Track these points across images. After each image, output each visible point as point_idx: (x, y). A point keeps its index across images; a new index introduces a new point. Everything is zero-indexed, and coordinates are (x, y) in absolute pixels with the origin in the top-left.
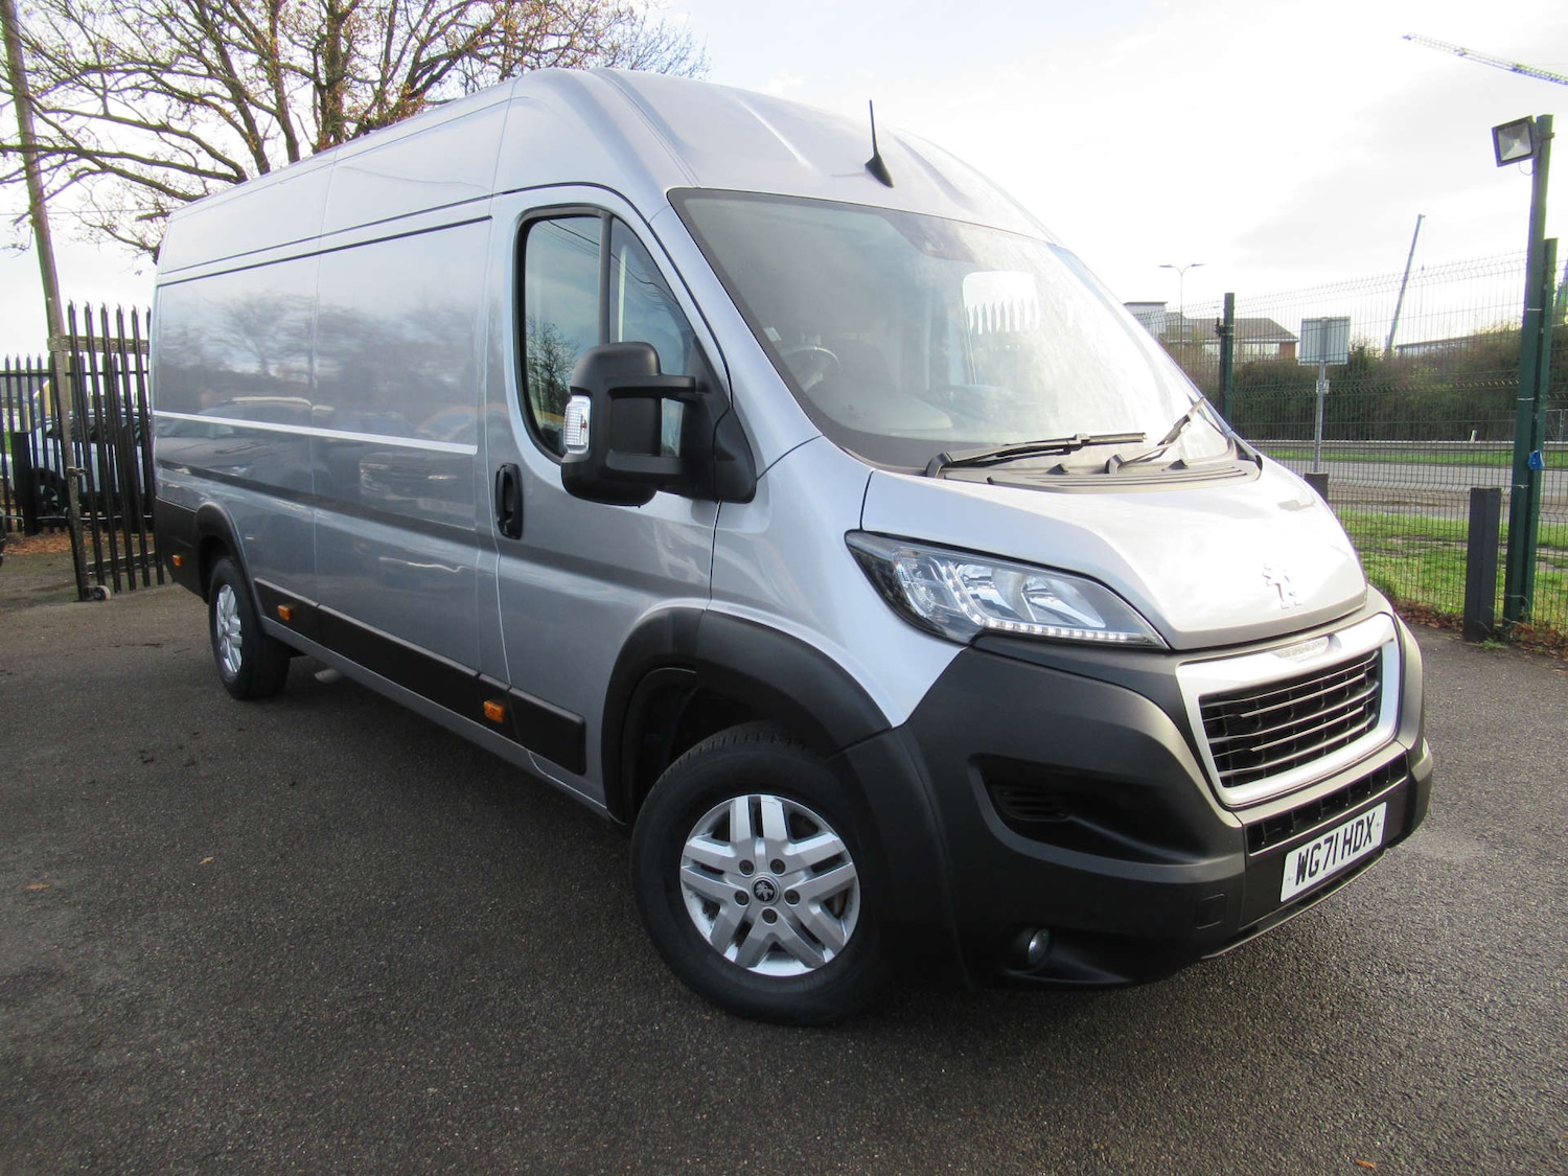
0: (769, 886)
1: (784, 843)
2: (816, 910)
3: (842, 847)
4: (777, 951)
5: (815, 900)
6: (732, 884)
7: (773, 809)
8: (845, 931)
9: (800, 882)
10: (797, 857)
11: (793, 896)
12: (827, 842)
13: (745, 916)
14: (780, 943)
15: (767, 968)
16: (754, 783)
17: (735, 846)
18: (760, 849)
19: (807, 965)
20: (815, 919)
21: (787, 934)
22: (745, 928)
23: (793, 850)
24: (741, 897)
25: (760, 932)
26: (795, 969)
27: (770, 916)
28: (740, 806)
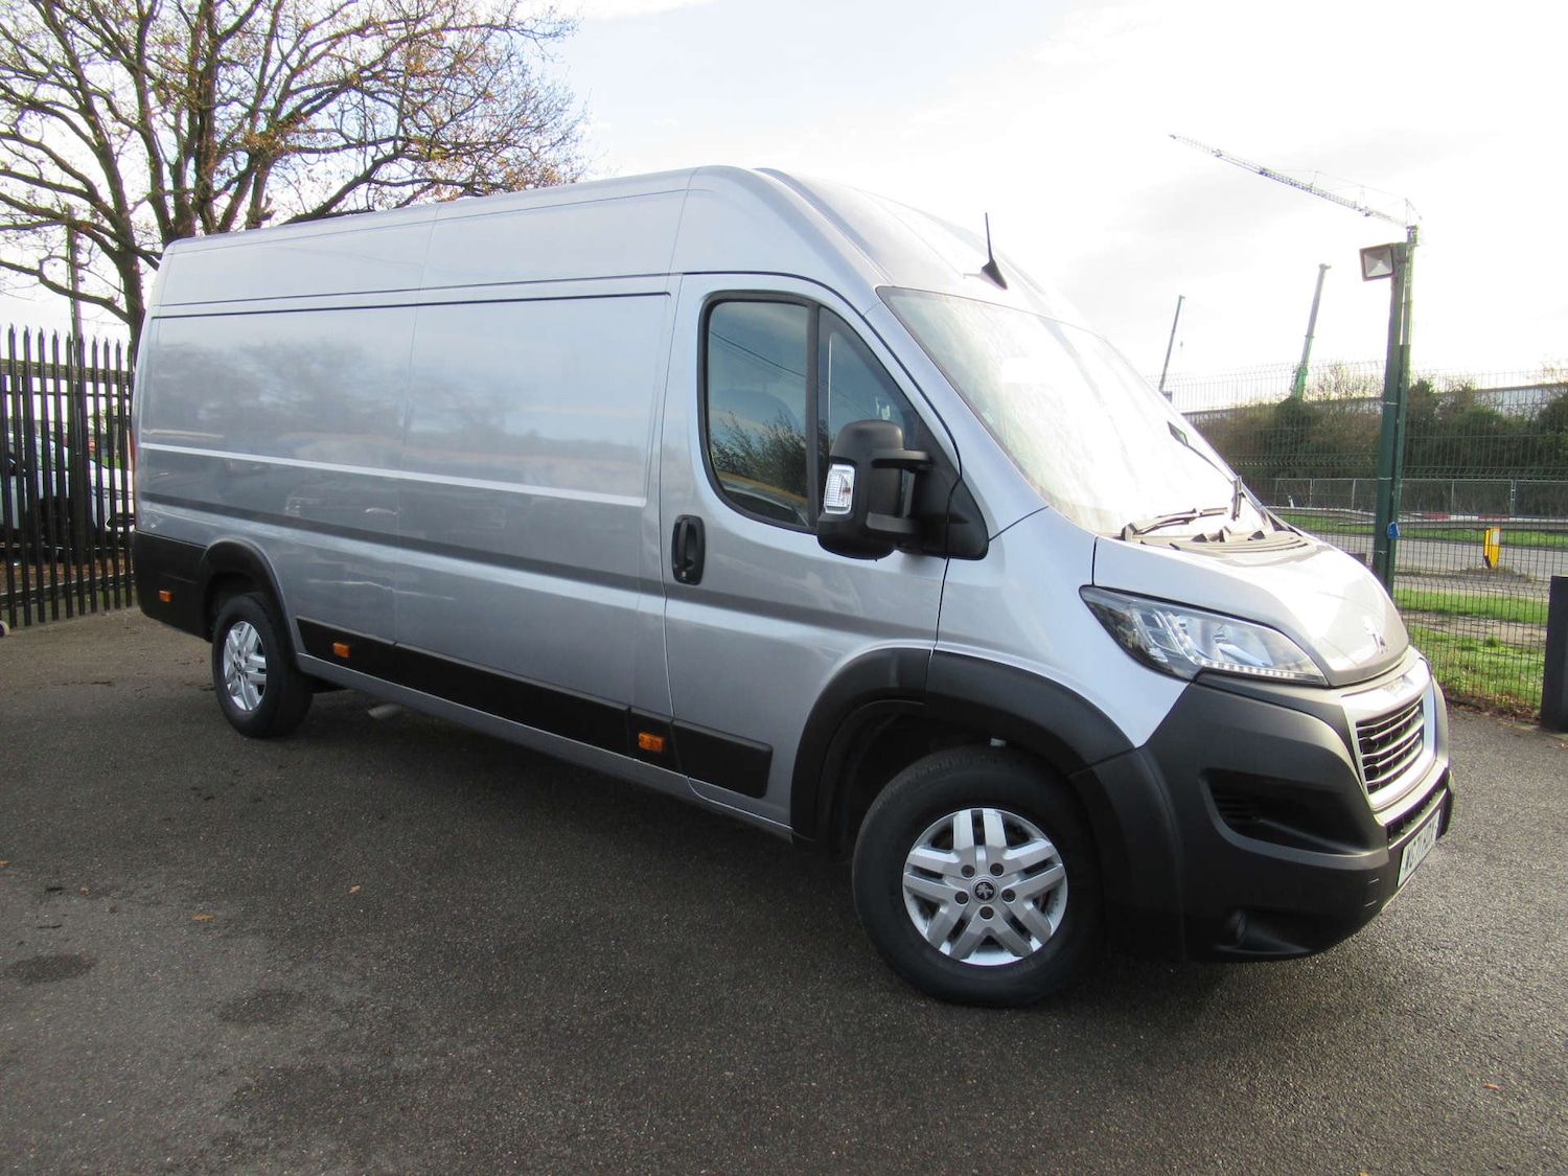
0: (989, 886)
1: (1003, 850)
2: (1030, 906)
3: (1054, 851)
4: (990, 943)
5: (1028, 898)
6: (952, 886)
7: (993, 819)
8: (1054, 922)
9: (1015, 883)
10: (1016, 861)
11: (1009, 895)
12: (1039, 847)
13: (964, 913)
14: (994, 936)
15: (977, 959)
16: (975, 799)
17: (958, 853)
18: (981, 855)
19: (1015, 954)
20: (1028, 913)
21: (1001, 927)
22: (962, 924)
23: (1011, 855)
24: (961, 898)
25: (977, 927)
26: (1005, 958)
27: (987, 913)
28: (963, 820)
